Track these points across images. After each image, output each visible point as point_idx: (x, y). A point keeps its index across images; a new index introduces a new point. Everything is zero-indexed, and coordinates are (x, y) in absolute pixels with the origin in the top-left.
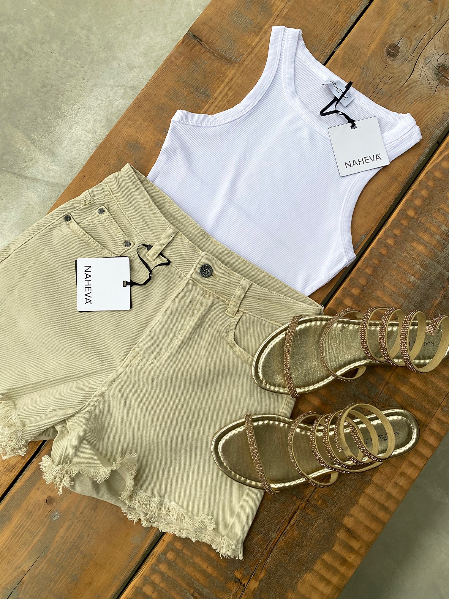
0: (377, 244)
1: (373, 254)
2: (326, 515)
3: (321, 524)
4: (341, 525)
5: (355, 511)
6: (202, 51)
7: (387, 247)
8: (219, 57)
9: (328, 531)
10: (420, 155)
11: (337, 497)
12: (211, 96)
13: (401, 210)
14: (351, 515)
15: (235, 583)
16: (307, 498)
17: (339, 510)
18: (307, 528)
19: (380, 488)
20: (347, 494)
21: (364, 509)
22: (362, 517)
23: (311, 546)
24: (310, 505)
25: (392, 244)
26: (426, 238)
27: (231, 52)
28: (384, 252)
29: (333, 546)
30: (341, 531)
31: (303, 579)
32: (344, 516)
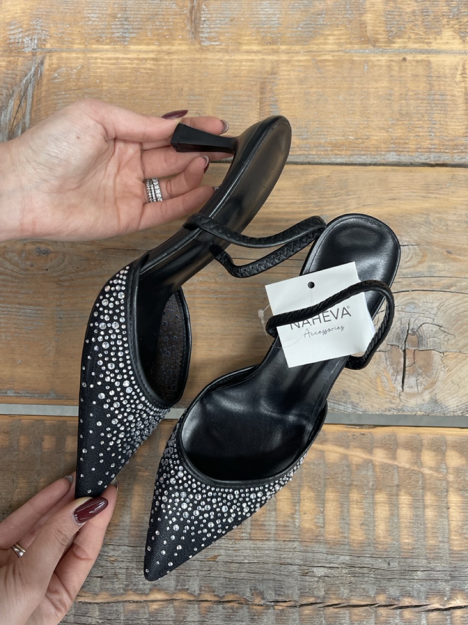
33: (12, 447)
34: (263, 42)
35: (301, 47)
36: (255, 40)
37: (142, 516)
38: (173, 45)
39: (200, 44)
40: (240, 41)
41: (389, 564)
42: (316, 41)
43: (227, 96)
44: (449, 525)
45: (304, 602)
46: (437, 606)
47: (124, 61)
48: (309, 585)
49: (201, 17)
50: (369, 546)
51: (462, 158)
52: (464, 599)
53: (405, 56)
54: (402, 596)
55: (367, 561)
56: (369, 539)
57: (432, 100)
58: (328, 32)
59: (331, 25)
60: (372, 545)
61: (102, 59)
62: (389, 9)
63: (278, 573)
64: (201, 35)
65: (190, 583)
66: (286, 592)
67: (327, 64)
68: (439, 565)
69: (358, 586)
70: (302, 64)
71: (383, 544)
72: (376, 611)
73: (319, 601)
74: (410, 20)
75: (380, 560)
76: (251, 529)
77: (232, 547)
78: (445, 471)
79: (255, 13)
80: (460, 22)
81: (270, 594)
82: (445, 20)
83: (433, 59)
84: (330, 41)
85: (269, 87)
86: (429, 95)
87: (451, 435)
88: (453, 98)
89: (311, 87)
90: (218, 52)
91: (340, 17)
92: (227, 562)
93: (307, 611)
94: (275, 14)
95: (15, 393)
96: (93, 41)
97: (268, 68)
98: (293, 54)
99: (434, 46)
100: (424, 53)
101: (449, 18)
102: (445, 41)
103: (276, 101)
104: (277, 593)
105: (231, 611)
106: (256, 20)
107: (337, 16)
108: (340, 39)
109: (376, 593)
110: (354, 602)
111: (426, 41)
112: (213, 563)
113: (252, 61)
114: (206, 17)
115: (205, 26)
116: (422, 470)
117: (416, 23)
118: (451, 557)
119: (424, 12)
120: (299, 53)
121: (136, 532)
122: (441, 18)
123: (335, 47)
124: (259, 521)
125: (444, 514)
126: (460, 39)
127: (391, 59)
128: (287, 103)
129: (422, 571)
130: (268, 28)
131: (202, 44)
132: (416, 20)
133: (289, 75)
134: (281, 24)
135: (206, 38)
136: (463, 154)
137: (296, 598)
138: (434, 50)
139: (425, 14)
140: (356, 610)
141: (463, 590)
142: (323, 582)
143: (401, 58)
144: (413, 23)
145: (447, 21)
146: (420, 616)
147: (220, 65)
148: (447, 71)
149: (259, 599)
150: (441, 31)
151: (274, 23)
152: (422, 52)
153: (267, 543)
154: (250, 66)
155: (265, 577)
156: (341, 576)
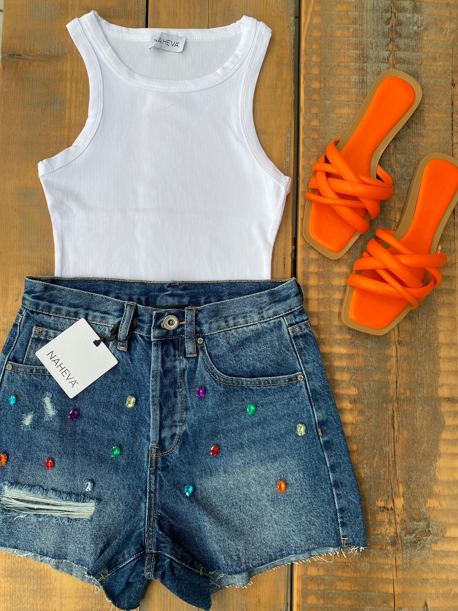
0: (305, 133)
1: (308, 144)
2: (421, 400)
3: (422, 410)
4: (439, 400)
5: (443, 379)
6: (27, 64)
7: (315, 129)
8: (46, 59)
9: (431, 412)
10: (288, 27)
11: (420, 378)
12: (65, 101)
13: (305, 88)
14: (442, 385)
15: (383, 513)
16: (395, 398)
17: (428, 388)
18: (412, 422)
19: (451, 345)
20: (426, 369)
21: (449, 372)
22: (452, 380)
23: (426, 435)
24: (401, 401)
25: (318, 124)
26: (344, 98)
27: (55, 47)
28: (316, 136)
29: (444, 423)
30: (443, 405)
31: (438, 468)
32: (437, 390)
33: (317, 155)
34: (66, 14)
36: (65, 19)
37: (352, 82)
38: (67, 71)
39: (66, 54)
47: (78, 102)
49: (47, 54)
61: (76, 116)
63: (378, 10)
64: (60, 53)
65: (385, 56)
66: (387, 7)
76: (357, 25)
77: (366, 35)
79: (44, 20)
81: (388, 15)
92: (373, 37)
94: (46, 7)
95: (288, 157)
96: (63, 122)
103: (107, 8)
104: (387, 11)
105: (397, 35)
106: (49, 20)
114: (47, 51)
115: (53, 51)
124: (353, 21)
130: (56, 11)
134: (54, 4)
135: (62, 50)
149: (391, 20)
153: (364, 17)
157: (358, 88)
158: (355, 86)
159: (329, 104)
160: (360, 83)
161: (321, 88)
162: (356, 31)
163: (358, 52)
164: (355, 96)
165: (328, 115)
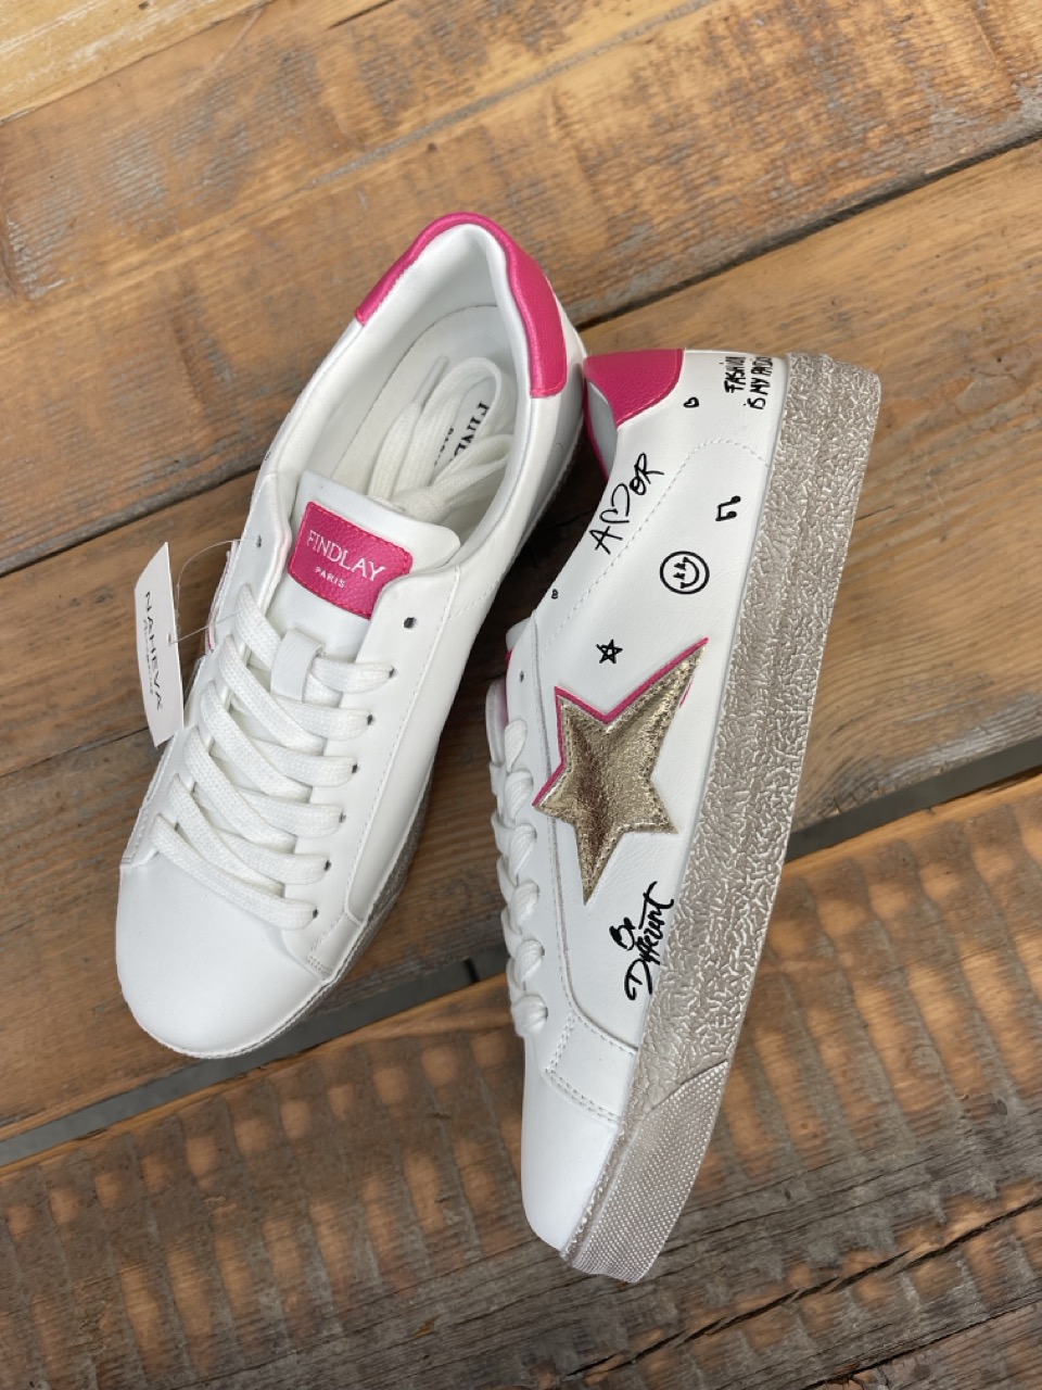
34: (146, 240)
35: (221, 216)
36: (129, 243)
37: (254, 1298)
39: (27, 299)
40: (102, 259)
41: (788, 1196)
42: (248, 192)
43: (116, 376)
44: (882, 1061)
45: (644, 1346)
46: (926, 1248)
48: (640, 1307)
49: (12, 247)
50: (731, 1173)
51: (623, 293)
52: (978, 1211)
53: (430, 141)
54: (842, 1254)
55: (742, 1206)
56: (725, 1159)
57: (518, 203)
58: (263, 164)
59: (264, 147)
60: (738, 1169)
62: (366, 58)
63: (568, 1305)
64: (25, 281)
66: (598, 1340)
67: (284, 226)
68: (894, 1158)
69: (742, 1269)
70: (236, 249)
71: (758, 1159)
72: (799, 1310)
73: (672, 1332)
74: (416, 60)
75: (766, 1195)
76: (480, 1237)
77: (455, 1291)
78: (830, 950)
79: (111, 189)
80: (517, 15)
81: (568, 1358)
82: (486, 26)
83: (488, 119)
84: (273, 180)
85: (191, 322)
86: (507, 196)
87: (815, 869)
88: (559, 180)
89: (272, 287)
90: (67, 298)
91: (276, 120)
92: (457, 1325)
93: (656, 1363)
94: (150, 175)
97: (174, 287)
98: (212, 239)
99: (482, 90)
100: (466, 116)
101: (491, 19)
102: (498, 70)
103: (215, 343)
104: (581, 1348)
106: (116, 202)
107: (269, 123)
108: (292, 166)
109: (785, 1270)
110: (746, 1306)
111: (460, 88)
112: (428, 1338)
113: (138, 286)
114: (20, 243)
115: (26, 259)
116: (782, 968)
117: (430, 60)
118: (916, 1129)
119: (438, 30)
120: (223, 229)
121: (254, 1336)
122: (476, 27)
123: (287, 187)
124: (488, 1213)
125: (861, 1044)
126: (528, 51)
127: (406, 158)
128: (237, 337)
129: (864, 1183)
130: (147, 207)
131: (32, 296)
132: (427, 55)
133: (220, 282)
134: (168, 190)
135: (34, 282)
136: (622, 284)
137: (623, 1344)
138: (481, 101)
139: (441, 33)
140: (757, 1324)
141: (968, 1193)
142: (666, 1289)
143: (424, 148)
144: (423, 65)
145: (492, 27)
146: (898, 1285)
147: (79, 324)
148: (526, 131)
149: (548, 1376)
150: (484, 54)
151: (154, 192)
152: (461, 115)
153: (523, 1251)
154: (139, 298)
155: (546, 1324)
156: (699, 1262)
157: (242, 1331)
158: (248, 1315)
159: (146, 1235)
160: (264, 1329)
161: (194, 1181)
162: (454, 1241)
163: (376, 1279)
164: (207, 1329)
165: (108, 1246)
